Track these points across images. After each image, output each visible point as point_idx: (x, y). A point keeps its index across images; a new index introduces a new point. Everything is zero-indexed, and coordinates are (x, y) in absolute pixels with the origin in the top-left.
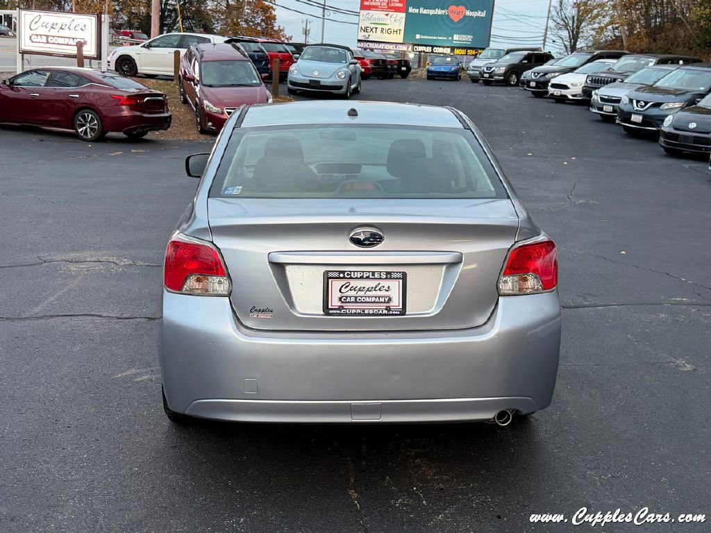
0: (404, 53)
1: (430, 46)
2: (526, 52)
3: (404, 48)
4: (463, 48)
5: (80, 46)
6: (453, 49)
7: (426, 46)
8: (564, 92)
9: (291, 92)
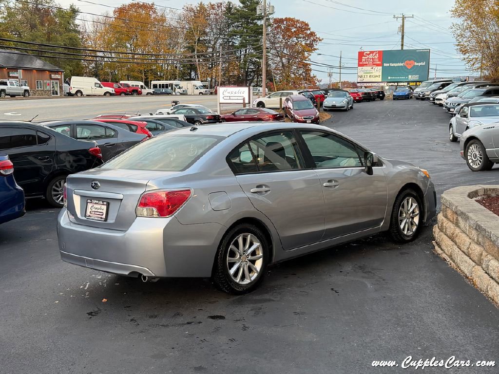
0: (382, 87)
1: (396, 82)
2: (442, 83)
3: (382, 84)
4: (414, 82)
5: (244, 99)
6: (408, 83)
7: (394, 82)
8: (441, 102)
9: (325, 110)
